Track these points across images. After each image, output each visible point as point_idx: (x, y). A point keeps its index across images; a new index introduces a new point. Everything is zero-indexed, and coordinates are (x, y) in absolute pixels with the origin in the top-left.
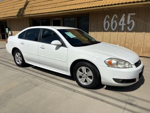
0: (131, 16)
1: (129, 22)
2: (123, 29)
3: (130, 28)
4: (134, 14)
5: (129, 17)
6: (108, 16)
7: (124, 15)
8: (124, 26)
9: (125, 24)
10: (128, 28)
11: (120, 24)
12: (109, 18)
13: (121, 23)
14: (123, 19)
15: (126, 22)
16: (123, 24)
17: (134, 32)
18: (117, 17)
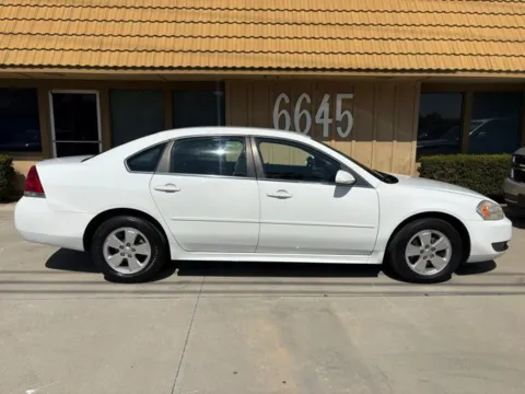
0: (343, 100)
1: (339, 117)
2: (326, 134)
3: (344, 131)
4: (350, 96)
5: (339, 104)
6: (283, 95)
7: (327, 97)
8: (330, 125)
9: (331, 121)
10: (339, 129)
11: (318, 121)
12: (287, 101)
13: (322, 117)
14: (324, 107)
15: (332, 115)
16: (327, 121)
17: (354, 142)
18: (309, 100)
